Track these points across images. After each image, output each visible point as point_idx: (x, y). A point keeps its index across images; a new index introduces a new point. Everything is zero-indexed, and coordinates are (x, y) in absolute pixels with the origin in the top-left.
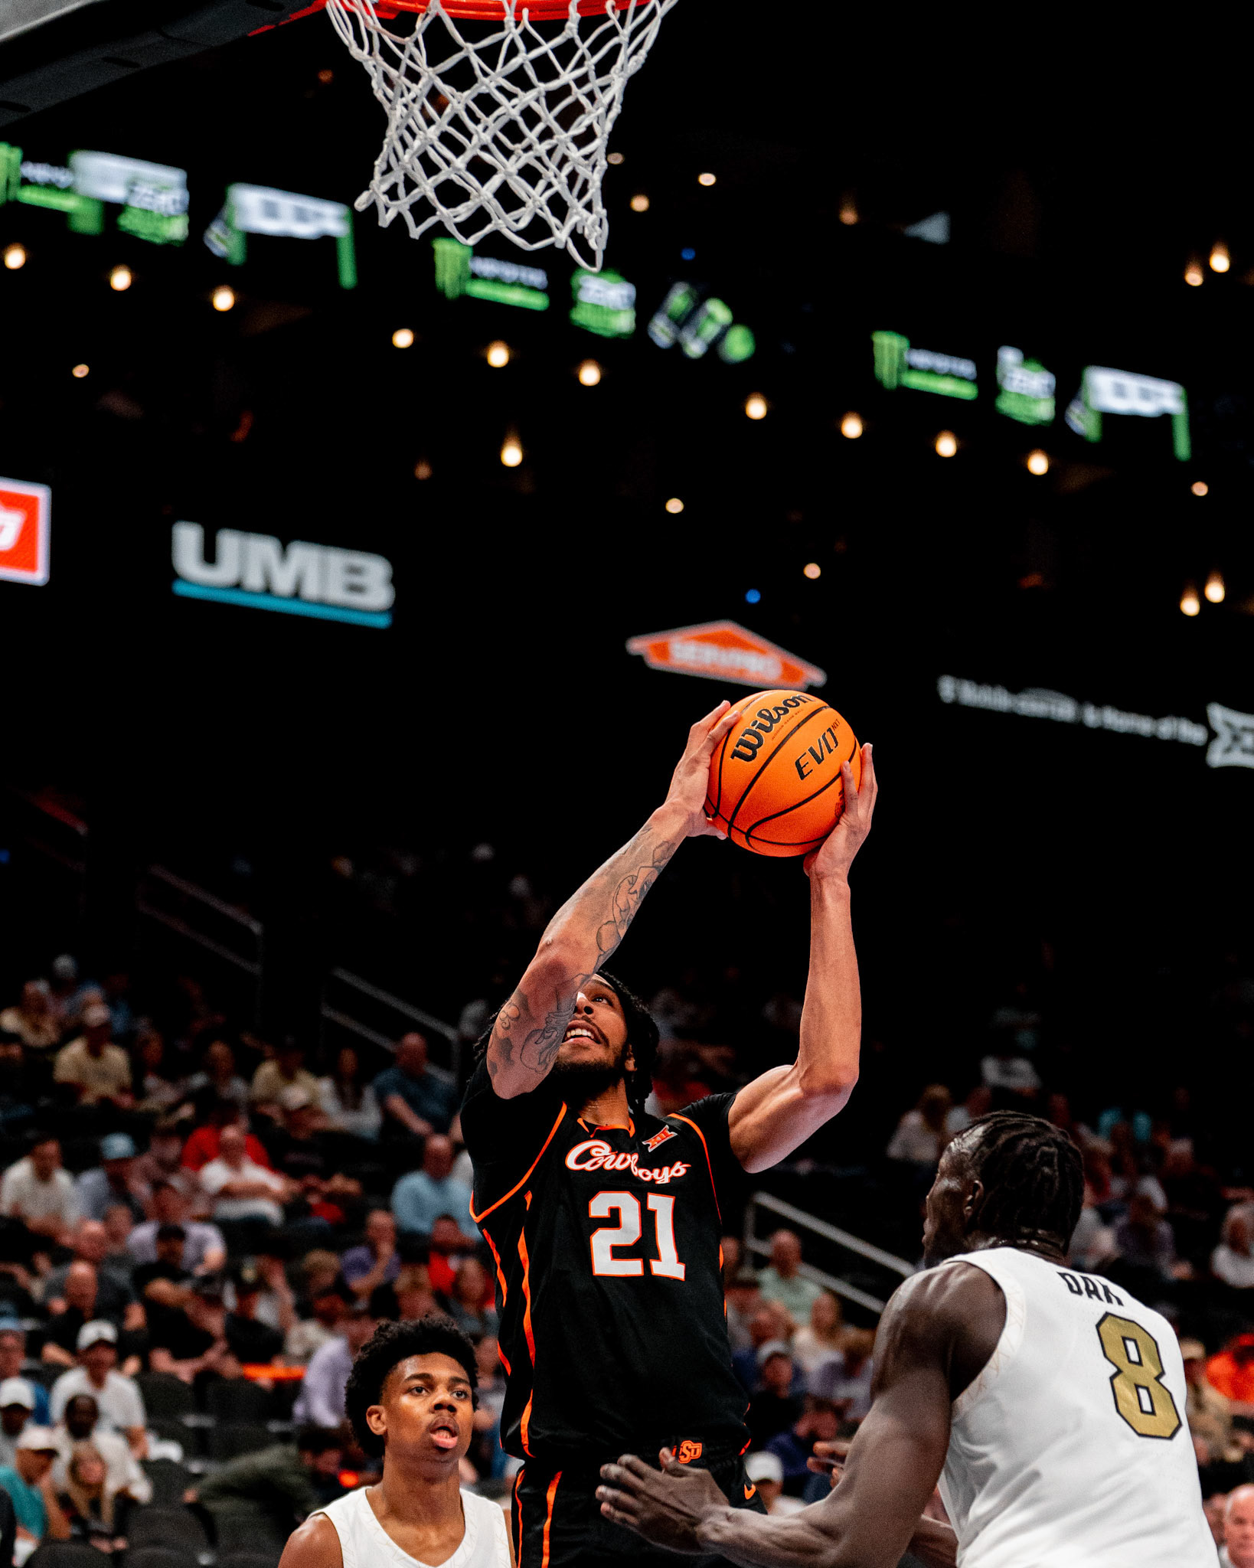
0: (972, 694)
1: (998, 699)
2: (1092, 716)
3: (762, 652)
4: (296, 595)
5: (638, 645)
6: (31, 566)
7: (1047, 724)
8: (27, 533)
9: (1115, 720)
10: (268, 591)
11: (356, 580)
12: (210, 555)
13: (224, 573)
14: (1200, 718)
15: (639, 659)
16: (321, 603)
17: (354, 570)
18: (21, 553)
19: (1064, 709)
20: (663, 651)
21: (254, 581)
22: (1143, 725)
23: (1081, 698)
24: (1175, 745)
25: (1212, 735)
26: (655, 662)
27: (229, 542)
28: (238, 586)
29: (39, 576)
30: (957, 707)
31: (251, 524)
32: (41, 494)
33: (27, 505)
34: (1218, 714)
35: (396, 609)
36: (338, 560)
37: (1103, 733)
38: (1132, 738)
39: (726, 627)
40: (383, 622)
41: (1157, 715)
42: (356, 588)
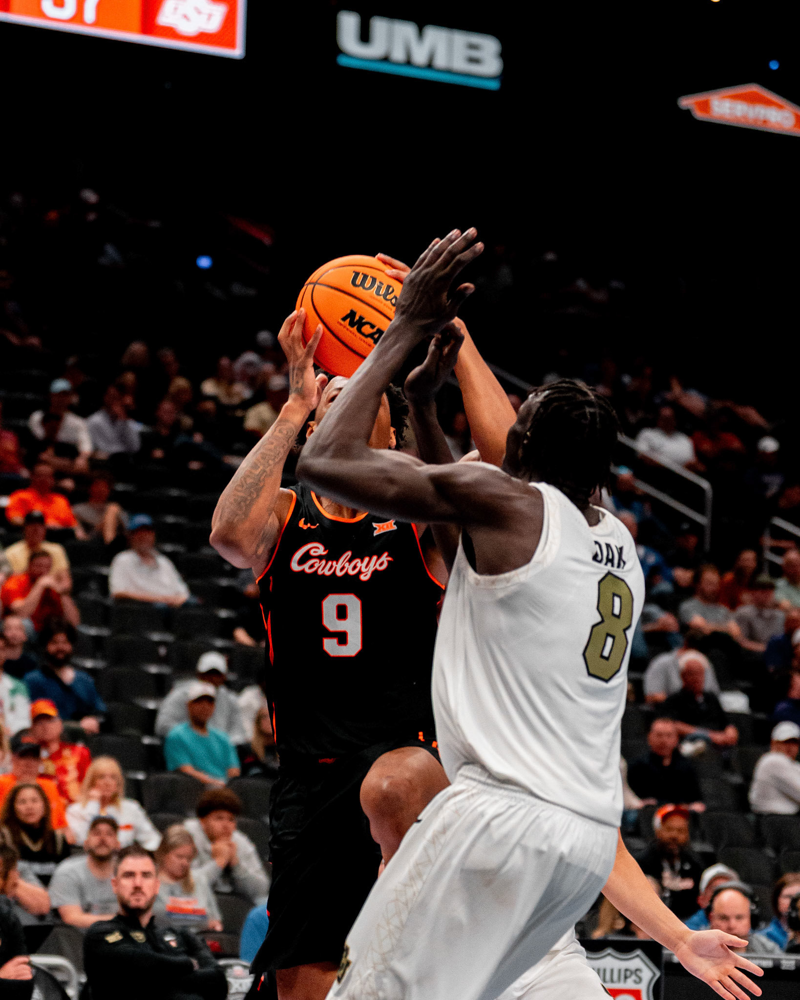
3: (780, 107)
4: (430, 66)
5: (686, 102)
6: (232, 45)
8: (229, 20)
10: (409, 63)
11: (475, 54)
12: (365, 36)
13: (374, 50)
15: (688, 112)
16: (449, 71)
17: (473, 47)
18: (224, 36)
20: (705, 106)
21: (398, 55)
26: (699, 115)
27: (379, 26)
28: (386, 59)
29: (237, 52)
31: (395, 13)
33: (229, 1)
35: (504, 76)
36: (460, 39)
39: (754, 88)
40: (494, 85)
42: (476, 60)
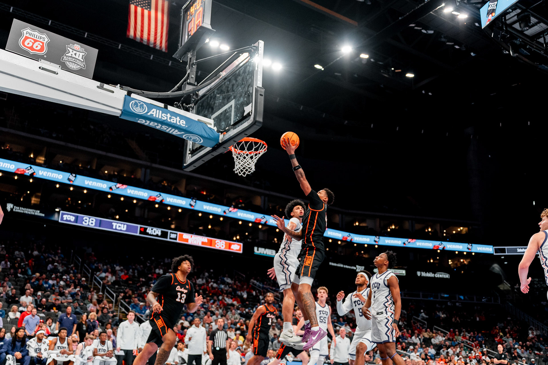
0: (333, 264)
1: (335, 265)
2: (345, 266)
4: (266, 254)
7: (340, 267)
8: (240, 248)
9: (347, 267)
10: (263, 253)
12: (258, 250)
13: (259, 252)
14: (355, 267)
18: (239, 250)
19: (342, 266)
21: (262, 253)
22: (350, 267)
23: (344, 264)
24: (353, 270)
27: (260, 249)
28: (261, 253)
29: (241, 252)
30: (331, 266)
31: (262, 247)
32: (242, 244)
33: (240, 245)
34: (357, 266)
36: (270, 251)
37: (346, 268)
38: (349, 269)
41: (351, 266)
42: (272, 253)
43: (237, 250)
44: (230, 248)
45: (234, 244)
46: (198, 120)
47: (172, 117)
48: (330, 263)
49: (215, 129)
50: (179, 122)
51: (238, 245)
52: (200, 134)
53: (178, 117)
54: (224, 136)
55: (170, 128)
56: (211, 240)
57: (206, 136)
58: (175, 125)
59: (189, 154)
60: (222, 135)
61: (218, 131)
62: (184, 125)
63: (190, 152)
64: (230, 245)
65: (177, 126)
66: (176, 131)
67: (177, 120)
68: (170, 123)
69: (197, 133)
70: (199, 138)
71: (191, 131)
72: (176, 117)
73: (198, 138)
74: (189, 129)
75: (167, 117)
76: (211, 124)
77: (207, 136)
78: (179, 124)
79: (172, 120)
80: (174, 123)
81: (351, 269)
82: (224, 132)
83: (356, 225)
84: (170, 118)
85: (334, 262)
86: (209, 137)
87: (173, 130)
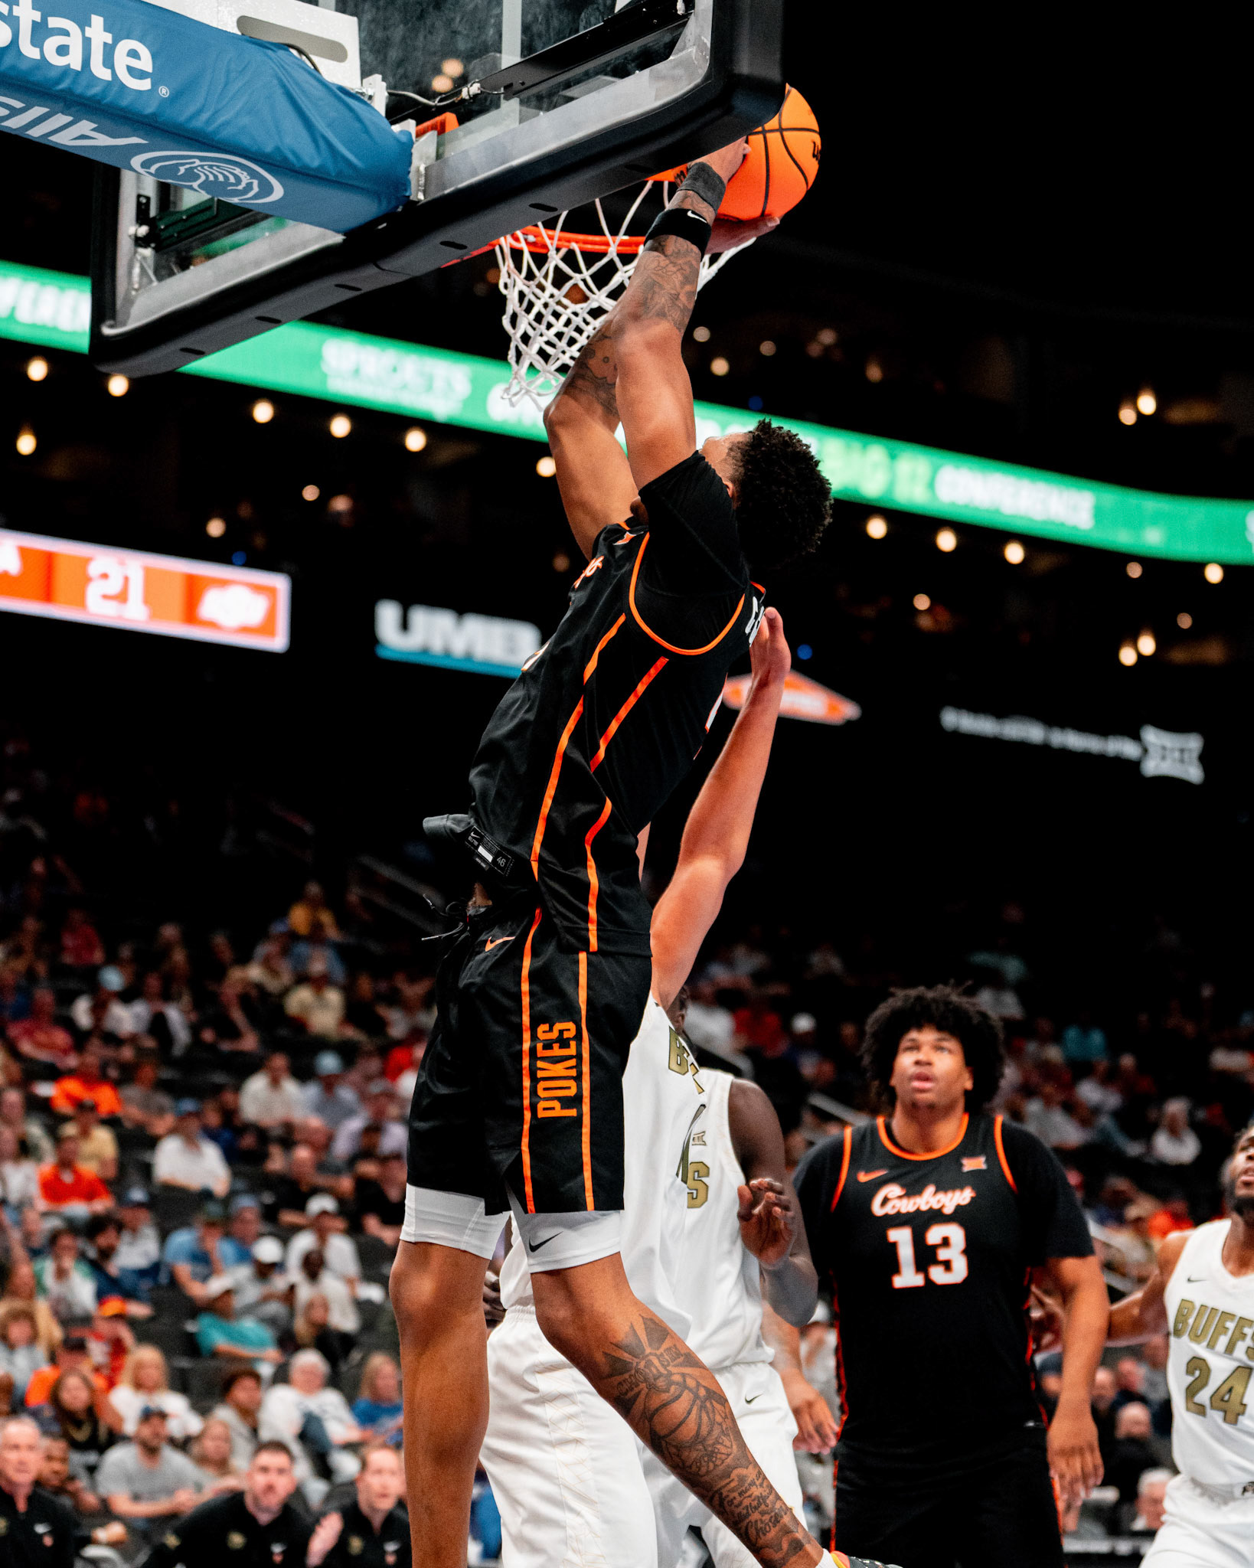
0: (968, 722)
1: (988, 727)
2: (1057, 738)
3: (812, 692)
4: (468, 656)
6: (275, 637)
7: (1022, 747)
8: (272, 611)
9: (1074, 740)
10: (447, 654)
11: (514, 645)
12: (405, 625)
13: (415, 639)
14: (1136, 737)
16: (487, 662)
17: (512, 638)
18: (267, 627)
19: (1037, 734)
21: (437, 645)
22: (1095, 745)
24: (1120, 760)
25: (1145, 751)
27: (420, 617)
28: (425, 651)
29: (278, 642)
30: (957, 736)
31: (436, 600)
32: (281, 584)
33: (271, 592)
34: (1152, 736)
36: (500, 630)
37: (1065, 753)
38: (1085, 756)
41: (1106, 735)
42: (512, 650)
43: (245, 630)
44: (191, 615)
45: (223, 583)
46: (242, 21)
47: (54, 22)
48: (954, 719)
49: (378, 91)
50: (108, 61)
51: (258, 589)
52: (268, 148)
53: (97, 21)
54: (440, 145)
55: (38, 111)
56: (49, 558)
57: (312, 158)
58: (79, 90)
59: (140, 242)
60: (431, 137)
61: (397, 110)
62: (145, 85)
63: (143, 230)
64: (193, 590)
65: (95, 90)
66: (86, 126)
67: (87, 42)
68: (38, 77)
69: (245, 141)
70: (253, 174)
71: (198, 123)
72: (83, 23)
73: (245, 178)
74: (181, 115)
75: (13, 22)
76: (336, 52)
77: (315, 163)
78: (104, 74)
79: (51, 44)
80: (66, 70)
81: (1101, 759)
82: (440, 110)
83: (1140, 416)
84: (40, 32)
85: (976, 708)
86: (330, 165)
87: (62, 119)
